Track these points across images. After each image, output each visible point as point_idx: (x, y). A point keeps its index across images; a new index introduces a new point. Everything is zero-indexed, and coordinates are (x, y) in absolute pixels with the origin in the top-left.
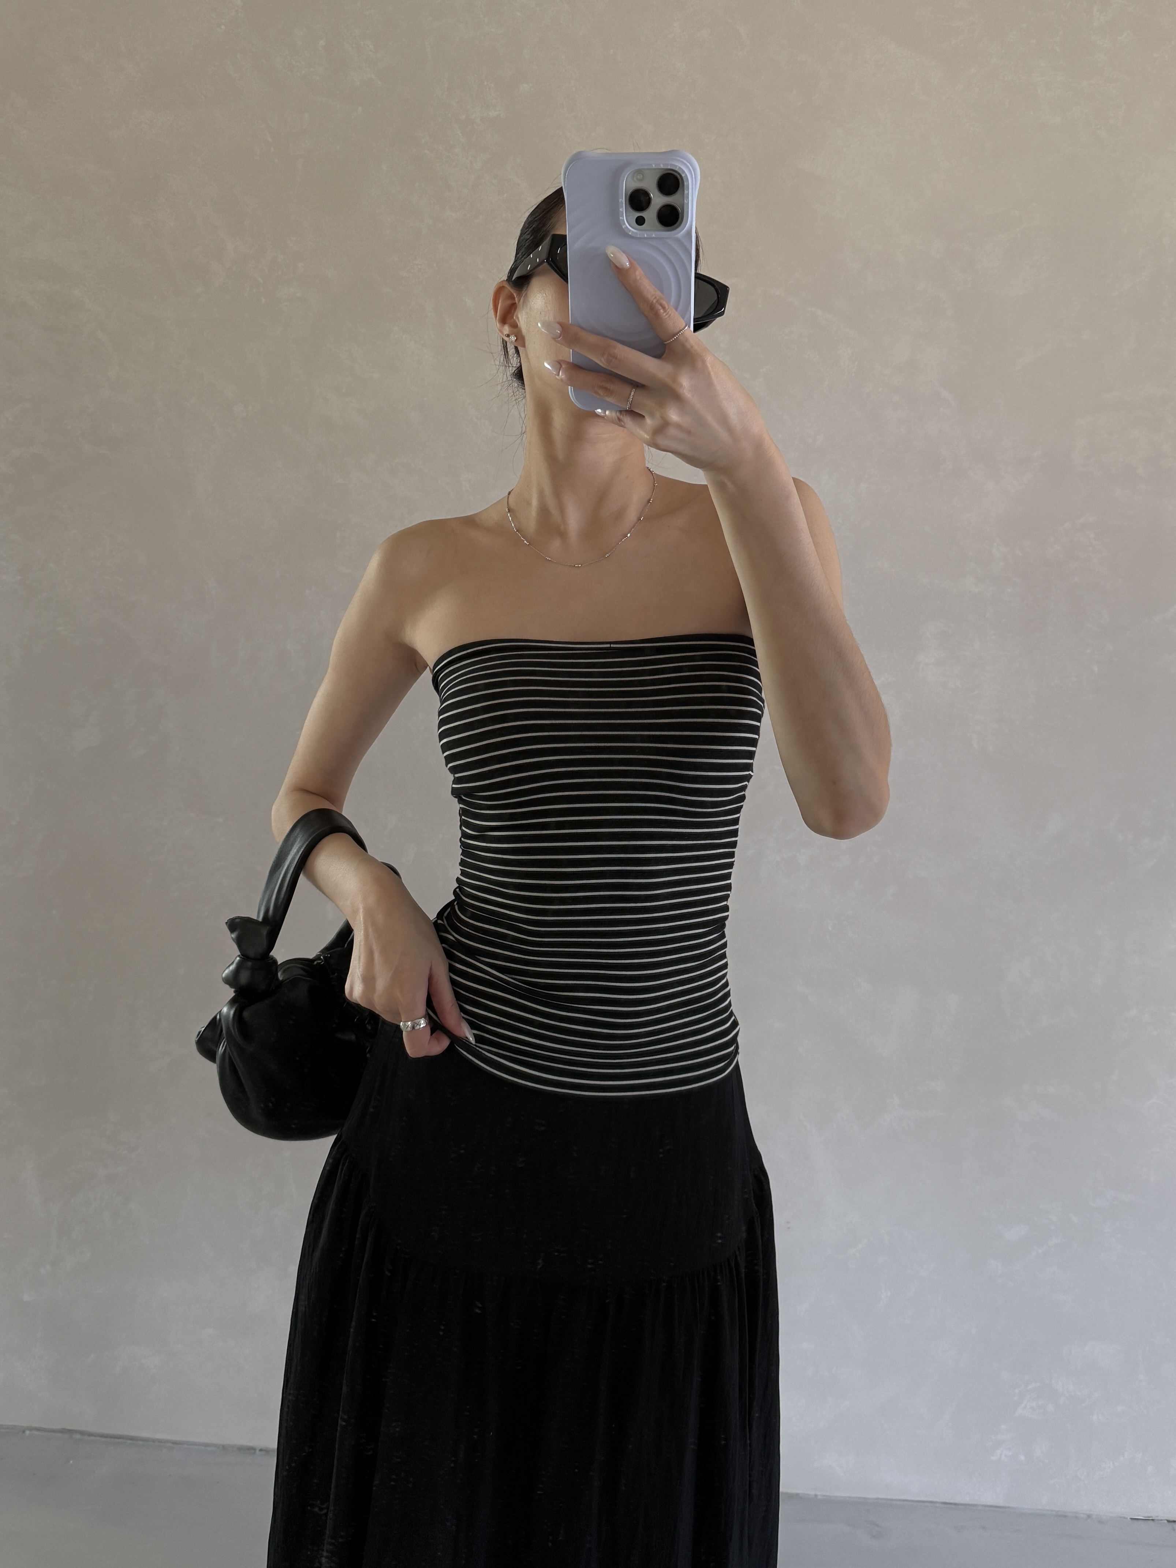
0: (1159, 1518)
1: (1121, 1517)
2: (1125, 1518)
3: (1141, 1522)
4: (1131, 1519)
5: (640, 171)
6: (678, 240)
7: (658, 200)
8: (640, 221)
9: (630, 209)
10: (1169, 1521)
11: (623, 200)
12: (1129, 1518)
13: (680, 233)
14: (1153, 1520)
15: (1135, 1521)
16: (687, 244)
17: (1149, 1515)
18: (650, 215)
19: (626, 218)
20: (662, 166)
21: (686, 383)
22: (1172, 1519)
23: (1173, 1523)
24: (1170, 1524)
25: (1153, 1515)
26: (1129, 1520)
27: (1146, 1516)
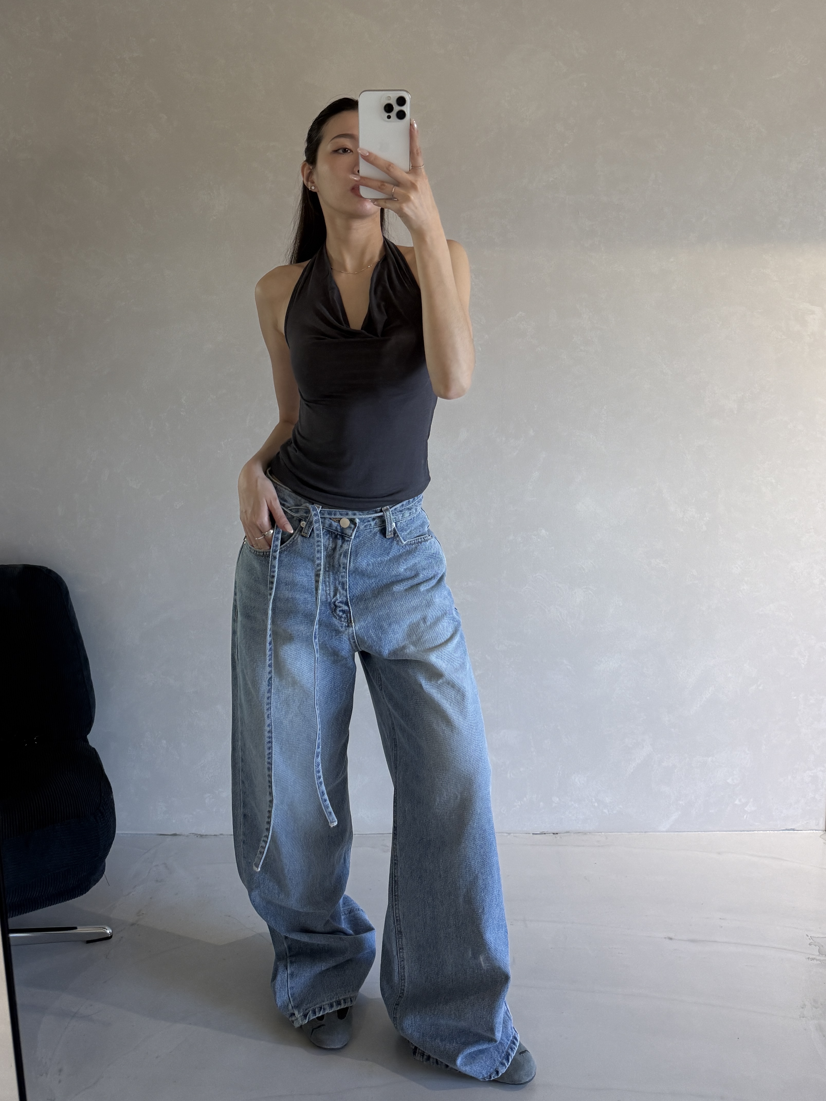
0: (548, 832)
1: (527, 833)
2: (529, 833)
3: (539, 835)
10: (553, 834)
14: (545, 834)
15: (536, 835)
17: (543, 831)
22: (555, 832)
23: (556, 834)
24: (554, 835)
25: (545, 831)
26: (532, 834)
27: (541, 831)
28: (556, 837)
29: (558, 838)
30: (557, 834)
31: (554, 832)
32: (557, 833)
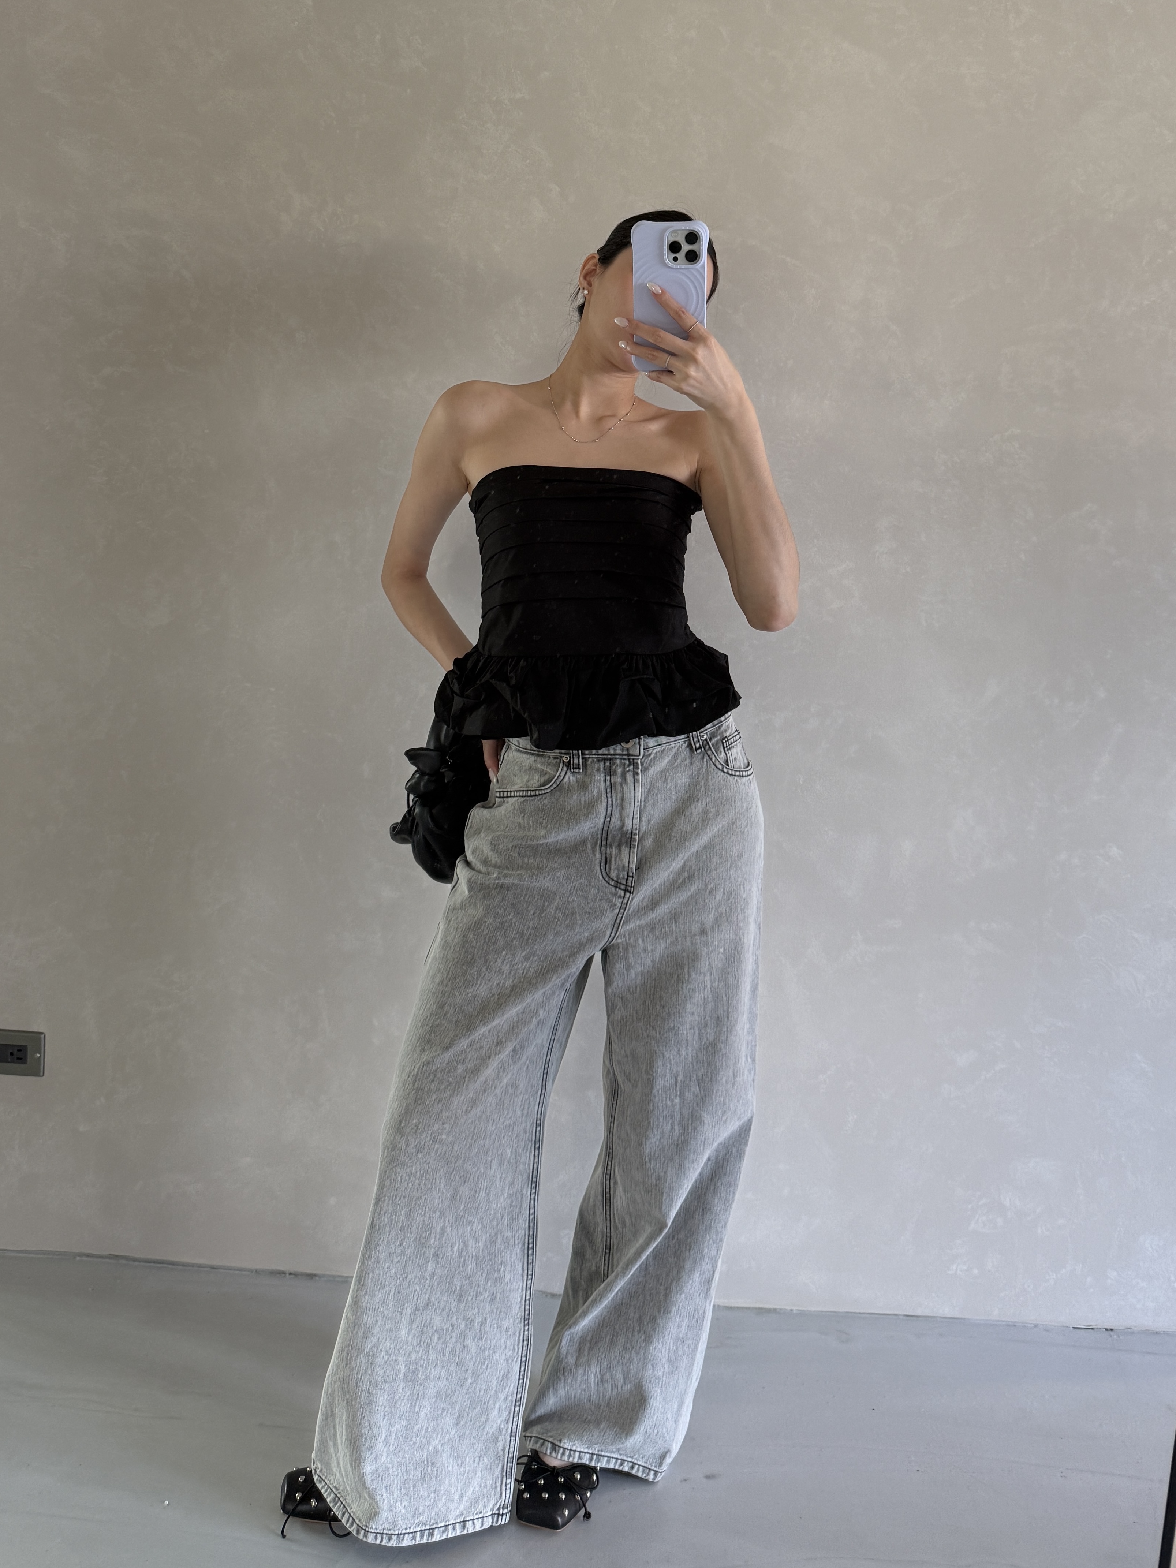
0: (1099, 1327)
1: (1064, 1326)
2: (1067, 1327)
3: (1083, 1331)
4: (1073, 1328)
5: (675, 231)
6: (698, 270)
7: (686, 247)
8: (675, 259)
9: (670, 252)
10: (1106, 1330)
11: (665, 247)
12: (1071, 1327)
13: (698, 265)
14: (1092, 1329)
15: (1078, 1330)
16: (703, 273)
17: (1090, 1324)
18: (681, 255)
19: (668, 257)
20: (688, 228)
21: (701, 353)
22: (1109, 1328)
23: (1110, 1331)
24: (1108, 1332)
25: (1093, 1324)
26: (1071, 1329)
27: (1087, 1325)
28: (1111, 1336)
29: (1115, 1337)
30: (1112, 1330)
31: (1106, 1327)
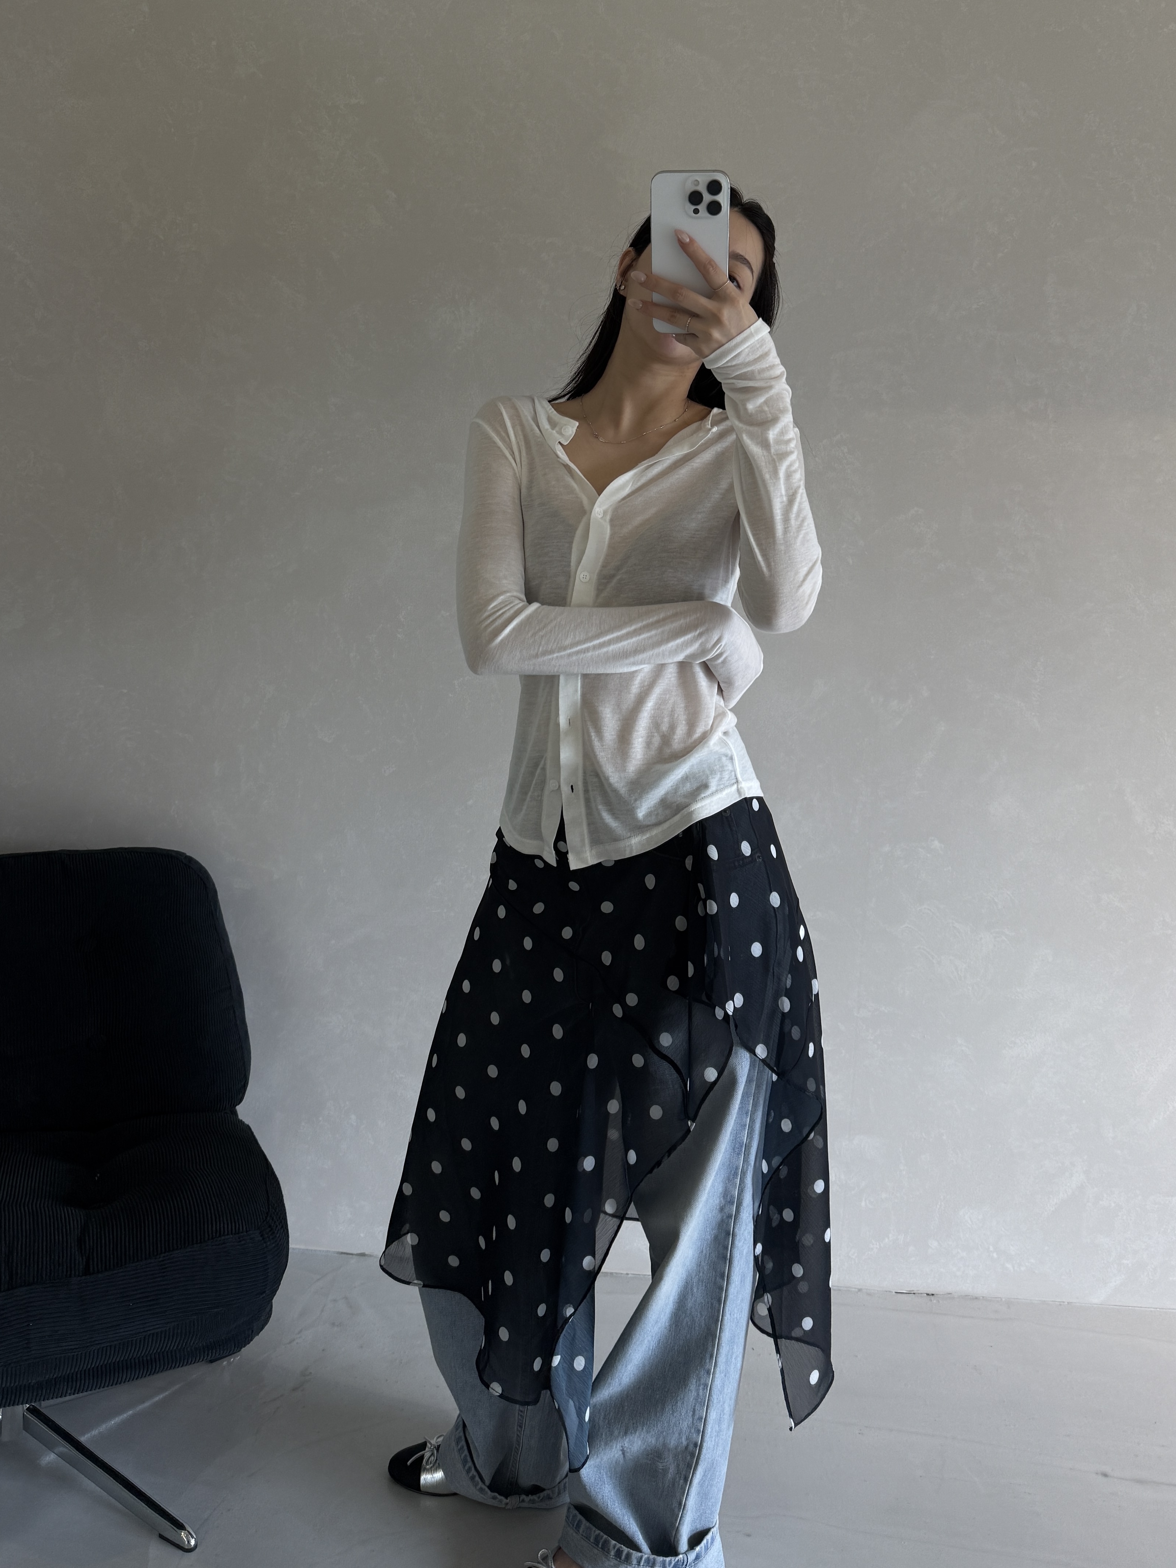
0: (919, 1292)
1: (887, 1291)
2: (890, 1292)
3: (905, 1294)
4: (896, 1292)
10: (928, 1294)
14: (914, 1293)
15: (900, 1294)
17: (911, 1289)
22: (930, 1293)
23: (931, 1296)
24: (929, 1296)
25: (915, 1289)
27: (908, 1290)
28: (931, 1301)
29: (935, 1301)
30: (933, 1295)
31: (928, 1292)
32: (933, 1293)
